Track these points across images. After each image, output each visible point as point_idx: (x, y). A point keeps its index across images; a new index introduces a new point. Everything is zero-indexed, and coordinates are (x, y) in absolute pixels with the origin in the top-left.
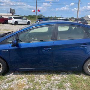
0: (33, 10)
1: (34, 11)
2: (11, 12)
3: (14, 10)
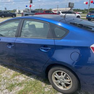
0: (85, 3)
2: (69, 7)
3: (73, 4)
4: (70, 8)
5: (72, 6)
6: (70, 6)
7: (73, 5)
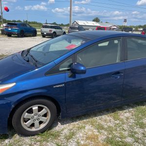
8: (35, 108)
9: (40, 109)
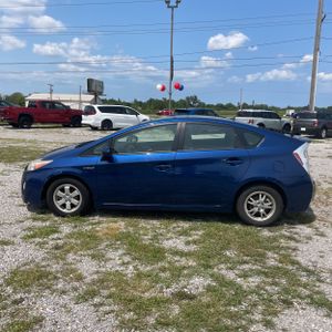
1: (163, 89)
2: (90, 91)
3: (101, 84)
4: (93, 97)
5: (99, 89)
6: (93, 88)
7: (102, 88)
8: (67, 187)
9: (72, 190)
